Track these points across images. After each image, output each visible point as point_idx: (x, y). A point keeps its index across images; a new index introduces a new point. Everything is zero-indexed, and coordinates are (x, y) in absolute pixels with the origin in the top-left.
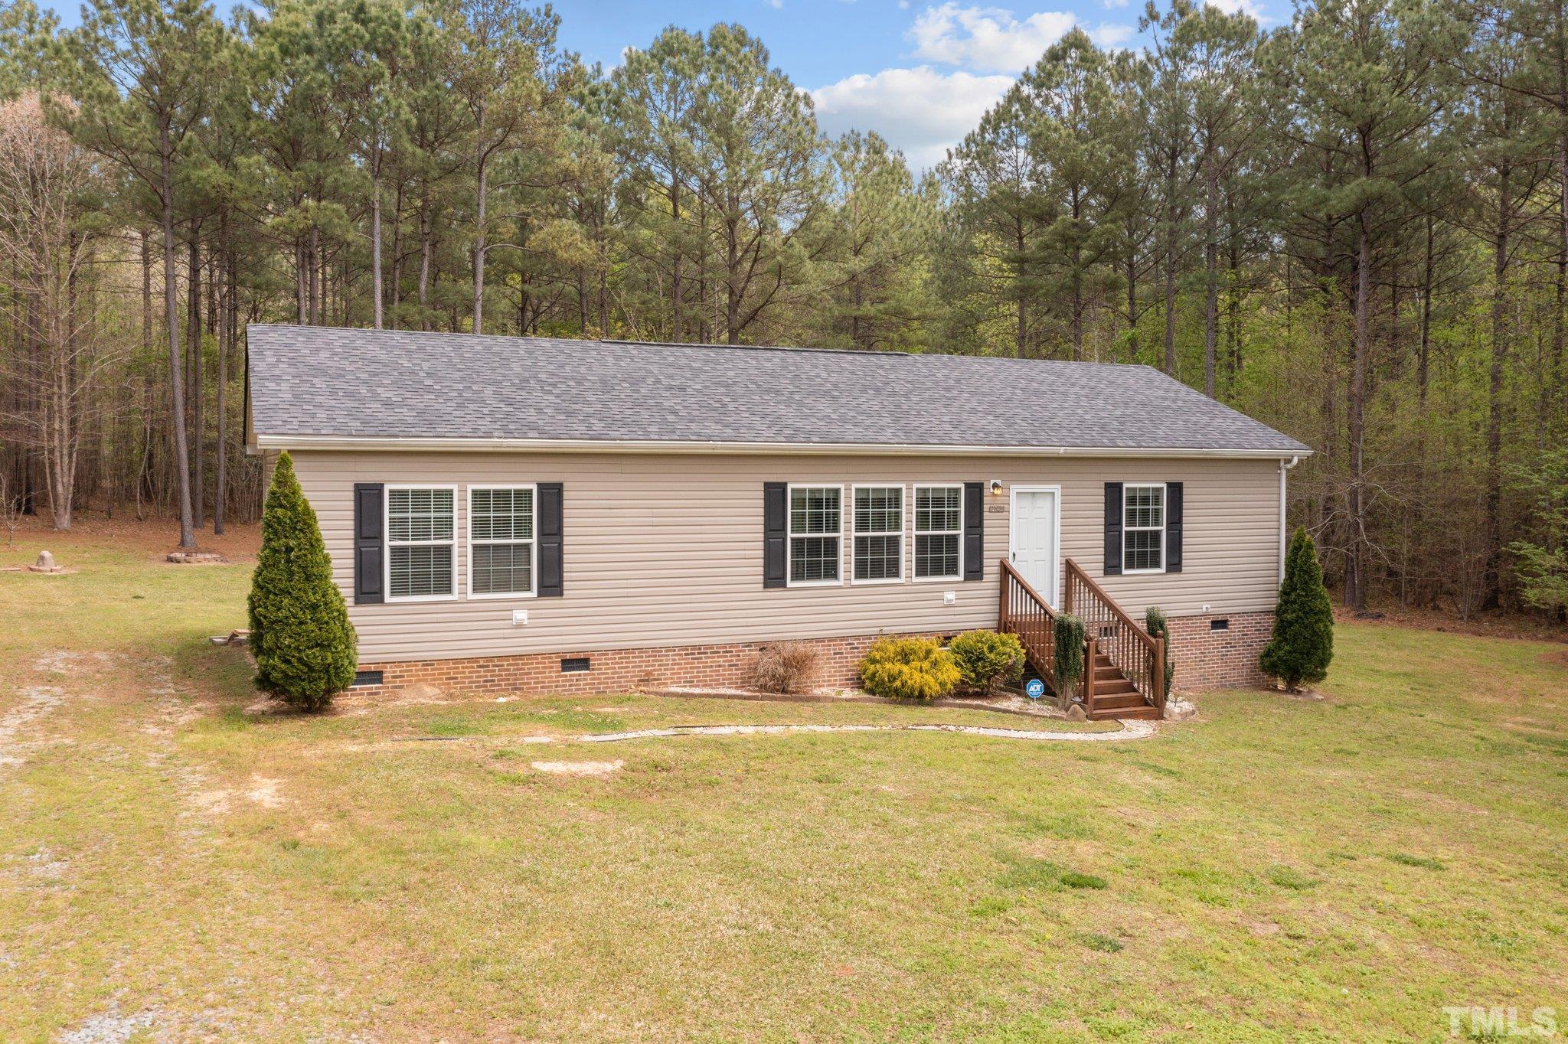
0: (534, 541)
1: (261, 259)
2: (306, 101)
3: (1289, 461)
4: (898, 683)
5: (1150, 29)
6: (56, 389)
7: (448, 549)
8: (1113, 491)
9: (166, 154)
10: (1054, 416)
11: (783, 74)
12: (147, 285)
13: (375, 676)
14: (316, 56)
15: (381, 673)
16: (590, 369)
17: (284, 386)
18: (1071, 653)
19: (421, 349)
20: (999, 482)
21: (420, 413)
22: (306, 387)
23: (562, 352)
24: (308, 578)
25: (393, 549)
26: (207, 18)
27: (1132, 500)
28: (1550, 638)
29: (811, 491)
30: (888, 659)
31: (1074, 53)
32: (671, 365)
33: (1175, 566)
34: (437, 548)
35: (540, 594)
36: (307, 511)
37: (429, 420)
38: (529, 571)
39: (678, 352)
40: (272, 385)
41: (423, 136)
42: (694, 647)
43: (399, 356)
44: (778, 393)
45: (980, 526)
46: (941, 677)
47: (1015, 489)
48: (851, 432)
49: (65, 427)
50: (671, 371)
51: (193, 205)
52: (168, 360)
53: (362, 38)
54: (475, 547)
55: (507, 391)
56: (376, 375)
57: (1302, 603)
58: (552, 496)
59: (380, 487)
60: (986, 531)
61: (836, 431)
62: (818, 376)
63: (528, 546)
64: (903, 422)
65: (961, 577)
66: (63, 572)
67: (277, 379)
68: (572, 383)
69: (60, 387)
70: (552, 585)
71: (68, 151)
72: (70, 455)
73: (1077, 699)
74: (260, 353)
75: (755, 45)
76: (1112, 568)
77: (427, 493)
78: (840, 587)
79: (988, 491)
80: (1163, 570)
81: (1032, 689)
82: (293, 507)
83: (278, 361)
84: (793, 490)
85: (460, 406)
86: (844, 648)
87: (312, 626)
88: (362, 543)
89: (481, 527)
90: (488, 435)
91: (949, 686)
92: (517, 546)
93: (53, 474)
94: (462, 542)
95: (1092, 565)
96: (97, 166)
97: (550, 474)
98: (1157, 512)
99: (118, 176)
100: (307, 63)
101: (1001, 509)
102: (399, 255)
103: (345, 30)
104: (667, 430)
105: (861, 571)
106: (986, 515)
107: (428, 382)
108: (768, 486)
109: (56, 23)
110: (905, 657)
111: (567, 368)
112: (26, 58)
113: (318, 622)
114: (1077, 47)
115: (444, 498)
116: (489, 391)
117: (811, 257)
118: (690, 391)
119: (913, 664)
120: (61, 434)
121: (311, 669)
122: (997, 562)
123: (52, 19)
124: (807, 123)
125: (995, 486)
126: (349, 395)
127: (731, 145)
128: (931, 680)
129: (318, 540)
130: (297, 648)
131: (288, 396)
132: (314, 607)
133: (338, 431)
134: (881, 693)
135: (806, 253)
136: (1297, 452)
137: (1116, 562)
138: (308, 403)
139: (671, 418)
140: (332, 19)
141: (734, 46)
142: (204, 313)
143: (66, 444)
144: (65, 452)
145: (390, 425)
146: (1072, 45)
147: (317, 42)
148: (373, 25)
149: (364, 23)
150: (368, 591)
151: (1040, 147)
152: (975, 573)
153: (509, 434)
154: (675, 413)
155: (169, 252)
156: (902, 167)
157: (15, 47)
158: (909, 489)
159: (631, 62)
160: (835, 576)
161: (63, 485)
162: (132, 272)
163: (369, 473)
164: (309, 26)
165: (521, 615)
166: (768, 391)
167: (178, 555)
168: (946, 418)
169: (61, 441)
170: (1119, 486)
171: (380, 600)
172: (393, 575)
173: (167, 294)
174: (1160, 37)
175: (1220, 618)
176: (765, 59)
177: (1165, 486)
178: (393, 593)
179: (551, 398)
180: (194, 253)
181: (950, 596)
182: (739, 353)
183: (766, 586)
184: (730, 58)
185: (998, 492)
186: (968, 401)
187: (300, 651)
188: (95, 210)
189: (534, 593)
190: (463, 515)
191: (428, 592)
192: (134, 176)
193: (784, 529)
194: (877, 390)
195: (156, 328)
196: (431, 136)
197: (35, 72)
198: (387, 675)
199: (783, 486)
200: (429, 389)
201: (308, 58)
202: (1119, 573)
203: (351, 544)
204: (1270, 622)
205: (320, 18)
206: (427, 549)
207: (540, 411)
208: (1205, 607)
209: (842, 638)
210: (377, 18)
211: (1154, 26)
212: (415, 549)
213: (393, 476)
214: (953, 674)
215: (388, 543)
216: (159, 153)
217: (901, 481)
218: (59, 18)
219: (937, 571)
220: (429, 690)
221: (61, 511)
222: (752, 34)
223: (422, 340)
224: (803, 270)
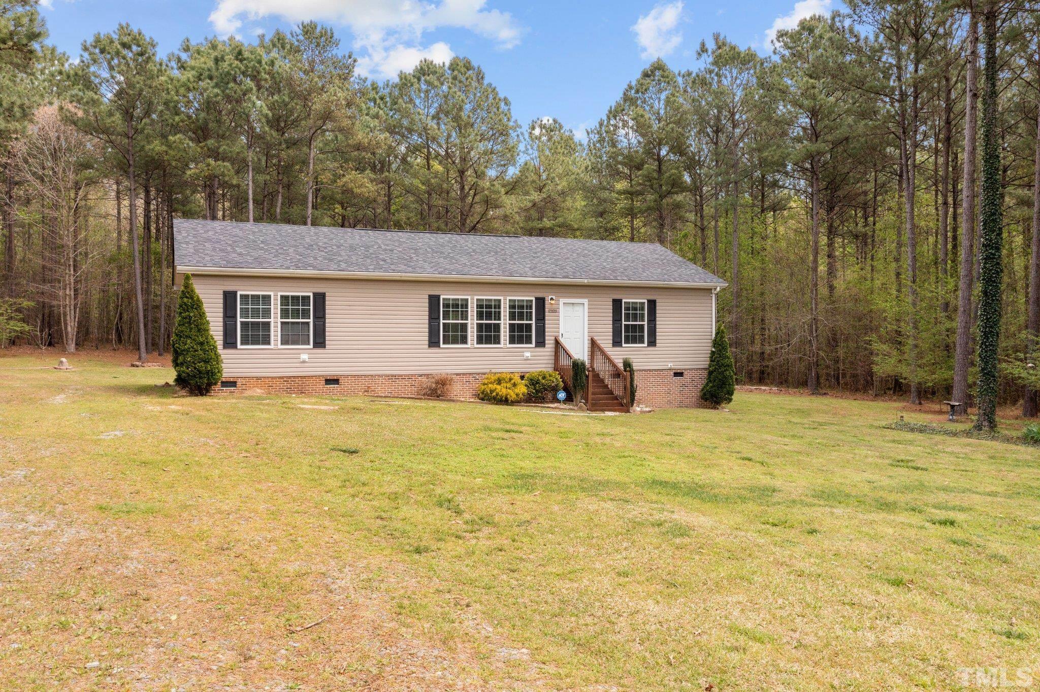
0: (311, 320)
1: (187, 198)
2: (209, 106)
3: (715, 289)
4: (494, 394)
5: (703, 58)
6: (67, 271)
7: (268, 324)
8: (617, 303)
9: (130, 135)
10: (589, 265)
11: (493, 86)
12: (119, 213)
13: (233, 384)
14: (215, 81)
15: (235, 382)
16: (346, 241)
17: (190, 246)
18: (578, 378)
19: (261, 231)
20: (554, 298)
21: (256, 259)
22: (201, 247)
23: (333, 233)
24: (199, 330)
25: (242, 323)
26: (153, 58)
27: (627, 309)
28: (900, 401)
29: (453, 300)
30: (491, 383)
31: (657, 73)
32: (390, 240)
33: (652, 343)
34: (263, 323)
35: (314, 347)
36: (198, 300)
37: (259, 262)
38: (309, 335)
39: (394, 234)
40: (184, 246)
41: (279, 125)
42: (392, 376)
43: (249, 234)
44: (442, 253)
45: (544, 319)
46: (517, 391)
47: (562, 301)
48: (474, 270)
49: (72, 293)
50: (388, 242)
51: (147, 164)
52: (131, 256)
53: (240, 69)
54: (282, 323)
55: (301, 250)
56: (235, 242)
57: (718, 361)
58: (320, 299)
59: (235, 293)
60: (547, 322)
61: (466, 270)
62: (466, 246)
63: (308, 323)
64: (504, 267)
65: (533, 345)
66: (74, 370)
67: (187, 243)
68: (335, 247)
69: (70, 271)
70: (320, 342)
71: (75, 136)
72: (75, 308)
73: (583, 401)
74: (179, 232)
75: (476, 70)
76: (617, 343)
77: (258, 296)
78: (468, 348)
79: (548, 302)
80: (646, 345)
81: (560, 395)
82: (192, 298)
83: (188, 235)
84: (444, 299)
85: (275, 256)
86: (471, 379)
87: (200, 352)
88: (227, 319)
89: (285, 313)
90: (288, 268)
91: (521, 396)
92: (303, 323)
93: (65, 320)
94: (275, 321)
95: (606, 342)
96: (91, 144)
97: (320, 288)
98: (643, 315)
99: (103, 148)
100: (208, 84)
101: (555, 311)
102: (266, 193)
103: (230, 65)
104: (378, 268)
105: (480, 340)
106: (547, 314)
107: (262, 245)
108: (431, 297)
109: (67, 60)
110: (499, 382)
111: (334, 241)
112: (50, 81)
113: (204, 351)
114: (659, 69)
115: (267, 299)
116: (291, 250)
117: (507, 193)
118: (395, 251)
119: (502, 385)
120: (70, 298)
121: (200, 372)
122: (553, 338)
123: (64, 58)
124: (506, 115)
125: (552, 299)
126: (222, 250)
127: (462, 126)
128: (512, 394)
129: (204, 313)
130: (193, 362)
131: (192, 250)
132: (202, 344)
133: (215, 265)
134: (487, 400)
135: (503, 191)
136: (719, 284)
137: (619, 340)
138: (202, 253)
139: (382, 263)
140: (223, 59)
141: (463, 70)
142: (153, 230)
143: (73, 303)
144: (72, 308)
145: (241, 263)
146: (656, 68)
147: (215, 73)
148: (245, 62)
149: (241, 61)
150: (230, 343)
151: (641, 127)
152: (541, 343)
153: (298, 268)
154: (384, 260)
155: (132, 193)
156: (572, 139)
157: (44, 74)
158: (505, 299)
159: (401, 79)
160: (466, 343)
161: (71, 327)
162: (110, 206)
163: (230, 286)
164: (211, 64)
165: (304, 357)
166: (436, 252)
167: (137, 363)
168: (528, 266)
169: (70, 302)
170: (620, 301)
171: (235, 347)
172: (242, 335)
173: (131, 221)
174: (707, 61)
175: (679, 371)
176: (482, 78)
177: (646, 301)
178: (242, 344)
179: (323, 253)
180: (147, 192)
181: (528, 354)
182: (428, 235)
183: (430, 346)
184: (460, 77)
185: (553, 302)
186: (544, 258)
187: (195, 364)
188: (89, 168)
189: (311, 346)
190: (276, 307)
191: (259, 344)
192: (112, 148)
193: (439, 318)
194: (496, 253)
195: (125, 237)
196: (282, 124)
197: (55, 89)
198: (239, 384)
199: (438, 297)
200: (262, 249)
201: (209, 81)
202: (621, 346)
203: (221, 320)
204: (705, 374)
205: (217, 60)
206: (258, 323)
207: (316, 259)
208: (670, 365)
209: (470, 374)
210: (248, 58)
211: (704, 55)
212: (252, 323)
213: (242, 288)
214: (522, 389)
215: (239, 320)
216: (126, 135)
217: (501, 296)
218: (69, 57)
219: (520, 342)
220: (259, 391)
221: (70, 342)
222: (475, 64)
223: (261, 227)
224: (500, 199)
